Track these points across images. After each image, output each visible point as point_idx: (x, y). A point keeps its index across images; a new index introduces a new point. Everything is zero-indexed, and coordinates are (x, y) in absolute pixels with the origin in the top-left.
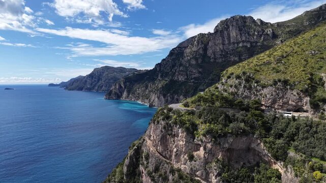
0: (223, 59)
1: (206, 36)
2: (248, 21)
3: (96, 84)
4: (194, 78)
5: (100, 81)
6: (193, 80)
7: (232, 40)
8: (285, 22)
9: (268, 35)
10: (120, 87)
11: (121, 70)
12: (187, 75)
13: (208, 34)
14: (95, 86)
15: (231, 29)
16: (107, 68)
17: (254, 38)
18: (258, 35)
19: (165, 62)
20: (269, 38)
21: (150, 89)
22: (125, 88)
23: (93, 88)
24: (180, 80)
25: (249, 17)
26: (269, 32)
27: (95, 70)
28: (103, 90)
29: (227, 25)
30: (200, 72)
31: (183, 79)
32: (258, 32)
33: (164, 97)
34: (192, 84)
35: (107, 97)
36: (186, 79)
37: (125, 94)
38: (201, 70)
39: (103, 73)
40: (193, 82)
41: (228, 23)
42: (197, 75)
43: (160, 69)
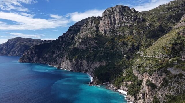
0: (112, 34)
1: (97, 18)
2: (126, 9)
3: (11, 50)
4: (93, 47)
5: (14, 48)
6: (92, 49)
7: (117, 21)
8: (148, 11)
9: (140, 19)
10: (32, 53)
11: (30, 40)
12: (86, 45)
13: (98, 17)
14: (10, 51)
15: (115, 14)
16: (19, 39)
17: (131, 21)
18: (134, 18)
19: (65, 35)
20: (141, 21)
21: (56, 55)
22: (36, 53)
23: (8, 53)
24: (81, 48)
25: (127, 6)
26: (140, 17)
27: (9, 40)
28: (16, 55)
29: (113, 11)
30: (96, 43)
31: (84, 48)
32: (134, 17)
33: (70, 61)
34: (92, 51)
35: (21, 60)
36: (86, 48)
37: (35, 58)
38: (96, 41)
39: (16, 42)
40: (93, 50)
41: (114, 10)
42: (94, 45)
43: (62, 40)
